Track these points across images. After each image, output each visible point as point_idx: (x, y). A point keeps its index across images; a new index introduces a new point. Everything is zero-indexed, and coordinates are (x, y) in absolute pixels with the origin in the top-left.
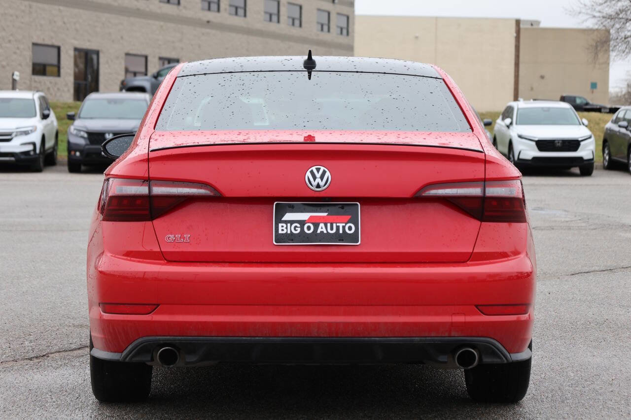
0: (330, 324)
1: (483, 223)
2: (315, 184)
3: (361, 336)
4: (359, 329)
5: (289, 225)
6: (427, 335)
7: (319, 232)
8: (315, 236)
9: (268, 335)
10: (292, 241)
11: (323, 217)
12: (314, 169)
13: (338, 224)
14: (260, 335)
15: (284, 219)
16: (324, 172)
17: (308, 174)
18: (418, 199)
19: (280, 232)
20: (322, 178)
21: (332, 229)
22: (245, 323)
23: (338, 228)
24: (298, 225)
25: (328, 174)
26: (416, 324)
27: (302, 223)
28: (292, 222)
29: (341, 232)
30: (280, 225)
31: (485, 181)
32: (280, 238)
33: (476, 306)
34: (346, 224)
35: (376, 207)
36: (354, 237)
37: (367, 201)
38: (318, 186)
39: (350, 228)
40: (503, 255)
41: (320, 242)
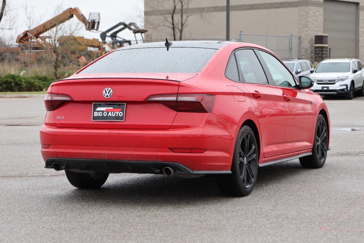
0: (108, 154)
1: (178, 112)
2: (106, 95)
3: (121, 159)
4: (119, 157)
5: (98, 112)
6: (147, 160)
7: (109, 115)
8: (107, 117)
9: (86, 158)
10: (99, 119)
11: (111, 109)
12: (106, 89)
13: (116, 112)
14: (83, 158)
15: (97, 110)
16: (110, 90)
17: (104, 91)
18: (146, 102)
19: (95, 115)
20: (109, 93)
21: (114, 114)
22: (77, 153)
23: (116, 114)
24: (102, 113)
25: (111, 91)
26: (141, 155)
27: (103, 112)
28: (99, 111)
29: (117, 116)
30: (95, 112)
31: (177, 94)
32: (95, 118)
33: (169, 148)
34: (119, 112)
35: (133, 105)
36: (121, 118)
37: (129, 103)
38: (107, 96)
39: (121, 114)
40: (188, 127)
41: (109, 120)
